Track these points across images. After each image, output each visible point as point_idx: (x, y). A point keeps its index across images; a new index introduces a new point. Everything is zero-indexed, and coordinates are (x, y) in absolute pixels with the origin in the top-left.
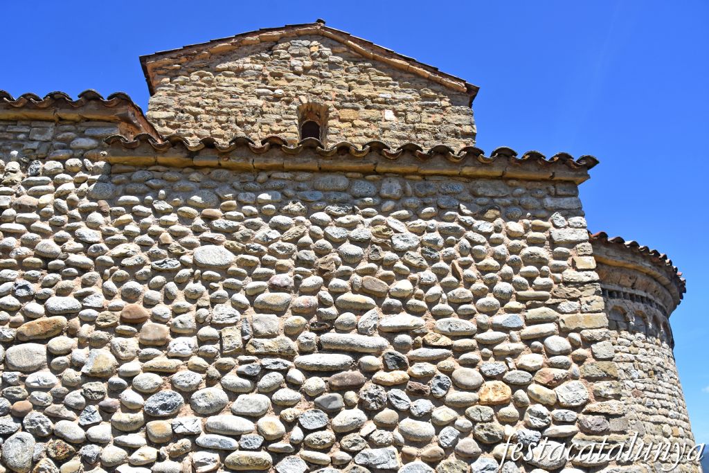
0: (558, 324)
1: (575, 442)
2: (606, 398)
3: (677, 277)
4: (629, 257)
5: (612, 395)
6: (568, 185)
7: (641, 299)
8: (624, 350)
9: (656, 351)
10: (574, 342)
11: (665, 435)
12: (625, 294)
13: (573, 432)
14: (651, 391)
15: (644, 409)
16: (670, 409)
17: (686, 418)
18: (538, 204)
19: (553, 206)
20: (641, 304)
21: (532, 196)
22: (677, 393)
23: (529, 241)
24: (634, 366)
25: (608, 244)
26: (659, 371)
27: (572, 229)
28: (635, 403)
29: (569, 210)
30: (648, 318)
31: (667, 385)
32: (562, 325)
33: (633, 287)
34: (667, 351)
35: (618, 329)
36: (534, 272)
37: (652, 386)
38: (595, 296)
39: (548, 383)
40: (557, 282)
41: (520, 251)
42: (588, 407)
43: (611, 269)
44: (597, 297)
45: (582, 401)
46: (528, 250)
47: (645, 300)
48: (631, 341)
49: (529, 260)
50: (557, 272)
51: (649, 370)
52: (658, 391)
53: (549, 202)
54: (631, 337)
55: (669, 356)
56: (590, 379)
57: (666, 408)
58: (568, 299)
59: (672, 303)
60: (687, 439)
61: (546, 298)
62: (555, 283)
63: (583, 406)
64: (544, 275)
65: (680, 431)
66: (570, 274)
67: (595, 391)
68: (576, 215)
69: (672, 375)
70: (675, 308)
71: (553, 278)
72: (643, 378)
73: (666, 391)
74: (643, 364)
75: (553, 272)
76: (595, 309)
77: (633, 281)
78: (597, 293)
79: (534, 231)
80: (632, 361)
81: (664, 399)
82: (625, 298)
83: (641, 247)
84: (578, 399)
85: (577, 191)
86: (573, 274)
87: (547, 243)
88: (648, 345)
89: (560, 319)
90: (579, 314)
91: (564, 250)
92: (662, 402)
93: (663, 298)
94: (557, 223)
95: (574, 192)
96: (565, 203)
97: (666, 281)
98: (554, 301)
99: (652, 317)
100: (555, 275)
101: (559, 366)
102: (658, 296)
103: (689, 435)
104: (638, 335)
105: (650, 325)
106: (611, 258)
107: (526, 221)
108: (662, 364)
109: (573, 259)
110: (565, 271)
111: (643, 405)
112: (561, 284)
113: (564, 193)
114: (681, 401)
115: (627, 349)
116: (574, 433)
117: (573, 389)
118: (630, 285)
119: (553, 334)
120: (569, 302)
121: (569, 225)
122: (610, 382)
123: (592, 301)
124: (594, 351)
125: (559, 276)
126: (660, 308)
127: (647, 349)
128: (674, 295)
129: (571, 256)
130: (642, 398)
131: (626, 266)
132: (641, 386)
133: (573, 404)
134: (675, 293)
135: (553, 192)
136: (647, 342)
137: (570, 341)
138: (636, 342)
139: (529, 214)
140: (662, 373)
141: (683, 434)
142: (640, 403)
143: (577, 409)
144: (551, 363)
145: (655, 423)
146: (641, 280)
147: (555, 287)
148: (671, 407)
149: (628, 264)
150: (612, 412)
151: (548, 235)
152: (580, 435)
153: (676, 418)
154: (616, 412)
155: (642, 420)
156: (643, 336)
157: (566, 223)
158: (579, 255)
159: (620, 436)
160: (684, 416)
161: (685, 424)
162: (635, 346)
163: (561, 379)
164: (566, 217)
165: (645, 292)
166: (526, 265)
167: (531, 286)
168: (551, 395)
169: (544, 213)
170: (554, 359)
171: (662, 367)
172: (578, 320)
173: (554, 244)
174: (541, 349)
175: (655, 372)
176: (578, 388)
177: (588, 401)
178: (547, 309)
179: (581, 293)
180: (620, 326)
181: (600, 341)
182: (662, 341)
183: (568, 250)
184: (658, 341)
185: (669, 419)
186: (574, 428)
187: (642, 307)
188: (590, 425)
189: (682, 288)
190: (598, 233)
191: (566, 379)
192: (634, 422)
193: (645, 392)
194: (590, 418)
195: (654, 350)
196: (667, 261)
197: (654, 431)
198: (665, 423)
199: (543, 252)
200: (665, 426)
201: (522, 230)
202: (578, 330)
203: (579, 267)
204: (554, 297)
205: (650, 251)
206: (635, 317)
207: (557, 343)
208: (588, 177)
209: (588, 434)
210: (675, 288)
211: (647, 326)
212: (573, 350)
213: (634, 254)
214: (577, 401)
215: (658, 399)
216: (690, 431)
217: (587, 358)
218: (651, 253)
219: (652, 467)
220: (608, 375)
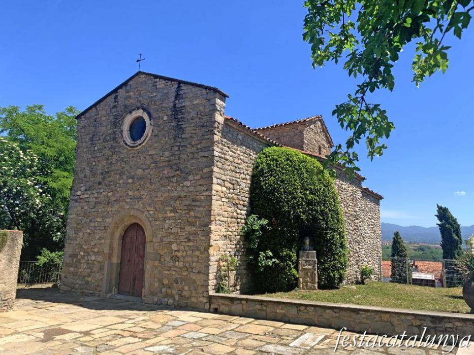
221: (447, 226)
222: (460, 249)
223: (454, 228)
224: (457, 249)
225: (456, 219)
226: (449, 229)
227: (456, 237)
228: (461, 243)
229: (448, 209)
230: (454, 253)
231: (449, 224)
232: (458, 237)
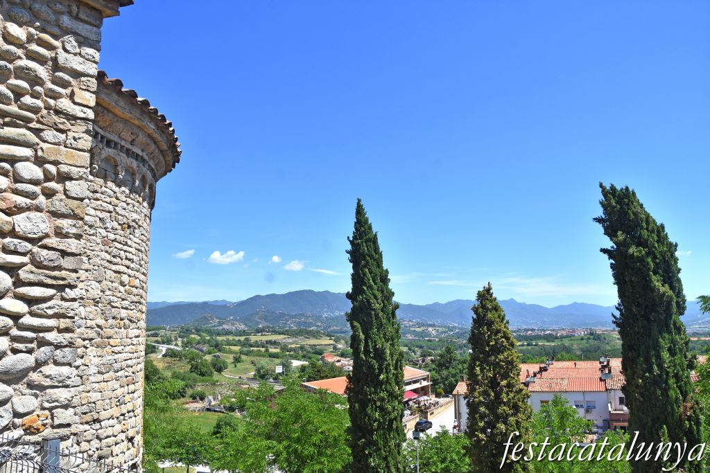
0: (36, 151)
1: (23, 274)
2: (66, 236)
3: (175, 147)
4: (137, 113)
5: (74, 234)
6: (93, 12)
7: (137, 157)
8: (106, 200)
9: (135, 208)
10: (48, 174)
11: (122, 284)
12: (122, 147)
13: (22, 263)
14: (120, 243)
15: (108, 257)
16: (133, 262)
17: (145, 272)
18: (52, 17)
19: (69, 27)
20: (134, 161)
21: (48, 6)
22: (143, 249)
23: (30, 54)
24: (111, 216)
25: (120, 93)
26: (133, 226)
27: (82, 59)
28: (102, 251)
29: (85, 39)
30: (137, 175)
31: (137, 240)
32: (40, 153)
33: (132, 143)
34: (146, 211)
35: (105, 178)
36: (23, 88)
37: (122, 239)
38: (84, 134)
39: (7, 208)
40: (48, 108)
41: (14, 60)
42: (45, 241)
43: (115, 119)
44: (86, 136)
45: (41, 234)
46: (25, 62)
47: (139, 159)
48: (115, 193)
49: (22, 73)
50: (51, 98)
51: (124, 223)
52: (126, 244)
53: (66, 21)
54: (116, 189)
55: (146, 215)
56: (55, 214)
57: (129, 260)
58: (55, 129)
59: (164, 169)
60: (141, 290)
61: (30, 120)
62: (45, 108)
63: (41, 239)
64: (35, 95)
65: (137, 282)
66: (65, 104)
67: (57, 227)
68: (91, 47)
69: (144, 232)
70: (165, 174)
71: (45, 102)
72: (116, 229)
73: (134, 245)
74: (120, 217)
75: (46, 96)
76: (80, 147)
77: (133, 137)
78: (87, 132)
79: (39, 45)
80: (110, 212)
81: (129, 252)
82: (121, 151)
83: (151, 107)
84: (36, 231)
85: (101, 23)
86: (67, 105)
87: (50, 63)
88: (129, 201)
89: (39, 147)
90: (62, 147)
91: (67, 77)
92: (128, 254)
93: (157, 161)
94: (68, 47)
95: (98, 22)
96: (84, 29)
97: (165, 147)
98: (38, 126)
99: (141, 176)
100: (49, 100)
101: (25, 194)
102: (153, 159)
103: (143, 287)
104: (123, 188)
105: (137, 183)
106: (119, 108)
107: (32, 30)
108: (137, 221)
109: (72, 90)
110: (61, 100)
111: (109, 254)
112: (52, 111)
113: (86, 19)
114: (145, 257)
115: (108, 200)
116: (24, 265)
117: (34, 221)
118: (130, 140)
119: (26, 159)
120: (55, 132)
121: (80, 54)
122: (74, 222)
123: (79, 138)
124: (67, 188)
125: (52, 102)
126: (152, 170)
127: (128, 204)
128: (168, 162)
129: (72, 86)
130: (110, 247)
131: (131, 121)
132: (112, 236)
133: (30, 236)
134: (169, 161)
135: (75, 12)
136: (129, 197)
137: (44, 172)
138: (119, 195)
139: (38, 24)
140: (135, 228)
141: (139, 285)
142: (107, 252)
143: (32, 241)
144: (16, 189)
145: (116, 272)
146: (142, 138)
147: (44, 112)
148: (135, 260)
149: (134, 119)
150: (69, 250)
151: (53, 55)
152: (29, 267)
153: (136, 270)
154: (74, 251)
155: (104, 268)
156: (127, 191)
157: (78, 50)
158: (80, 88)
159: (71, 274)
160: (144, 270)
161: (142, 277)
162: (117, 199)
163: (23, 207)
164: (80, 44)
165: (142, 151)
166: (17, 78)
167: (16, 102)
168: (7, 222)
169: (56, 31)
170: (20, 186)
171: (137, 224)
172: (59, 153)
173: (56, 66)
174: (8, 171)
175: (129, 227)
176: (39, 220)
177: (47, 236)
178: (28, 133)
179: (70, 127)
180: (108, 176)
181: (76, 180)
182: (144, 200)
183: (71, 79)
184: (141, 199)
185: (130, 270)
186: (25, 259)
187: (135, 164)
188: (42, 259)
189: (176, 158)
190: (114, 79)
191: (28, 209)
192: (96, 268)
193: (115, 243)
194: (44, 252)
195: (134, 206)
196: (171, 129)
197: (112, 279)
198: (125, 273)
199: (42, 71)
200: (124, 276)
201: (24, 37)
202: (56, 163)
203: (77, 100)
204: (39, 122)
205: (159, 114)
206: (125, 171)
207: (29, 170)
208: (118, 13)
209: (38, 267)
210: (171, 156)
211: (134, 183)
212: (45, 182)
213: (143, 113)
214: (35, 234)
215: (125, 251)
216: (145, 283)
217: (57, 193)
218: (159, 117)
219: (102, 310)
220: (75, 214)
221: (633, 250)
222: (679, 329)
223: (655, 258)
224: (670, 333)
225: (662, 227)
226: (641, 260)
227: (665, 289)
228: (681, 309)
229: (634, 194)
230: (657, 348)
231: (641, 243)
232: (672, 288)
